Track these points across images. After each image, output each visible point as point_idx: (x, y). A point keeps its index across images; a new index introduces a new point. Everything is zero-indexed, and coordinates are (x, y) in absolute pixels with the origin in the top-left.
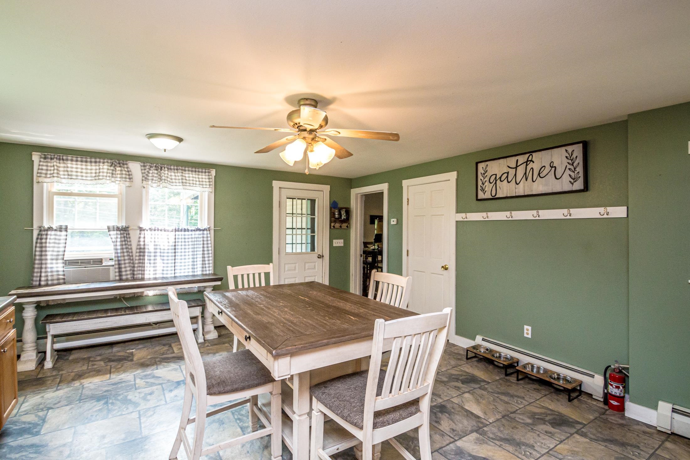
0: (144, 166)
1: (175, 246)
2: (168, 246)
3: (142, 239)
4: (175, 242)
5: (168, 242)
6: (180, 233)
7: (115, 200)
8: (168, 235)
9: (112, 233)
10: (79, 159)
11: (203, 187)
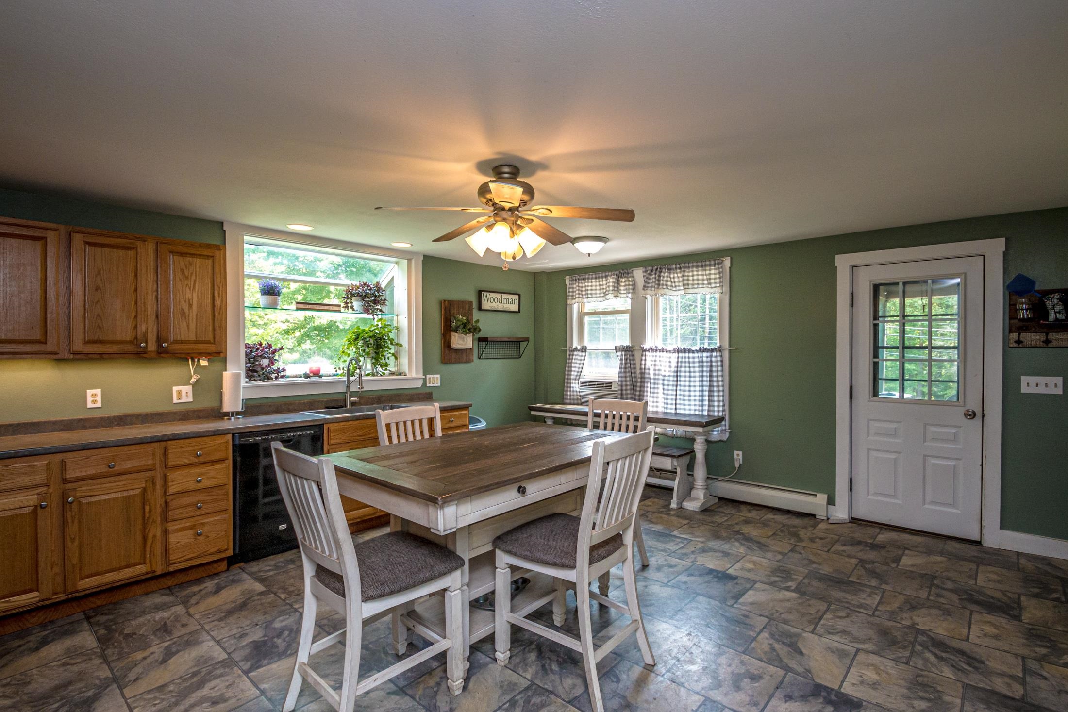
0: (646, 271)
1: (677, 372)
2: (669, 371)
3: (643, 362)
4: (678, 367)
5: (670, 367)
6: (683, 355)
7: (627, 316)
8: (670, 357)
9: (619, 353)
10: (594, 276)
11: (712, 288)
